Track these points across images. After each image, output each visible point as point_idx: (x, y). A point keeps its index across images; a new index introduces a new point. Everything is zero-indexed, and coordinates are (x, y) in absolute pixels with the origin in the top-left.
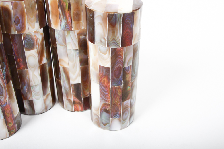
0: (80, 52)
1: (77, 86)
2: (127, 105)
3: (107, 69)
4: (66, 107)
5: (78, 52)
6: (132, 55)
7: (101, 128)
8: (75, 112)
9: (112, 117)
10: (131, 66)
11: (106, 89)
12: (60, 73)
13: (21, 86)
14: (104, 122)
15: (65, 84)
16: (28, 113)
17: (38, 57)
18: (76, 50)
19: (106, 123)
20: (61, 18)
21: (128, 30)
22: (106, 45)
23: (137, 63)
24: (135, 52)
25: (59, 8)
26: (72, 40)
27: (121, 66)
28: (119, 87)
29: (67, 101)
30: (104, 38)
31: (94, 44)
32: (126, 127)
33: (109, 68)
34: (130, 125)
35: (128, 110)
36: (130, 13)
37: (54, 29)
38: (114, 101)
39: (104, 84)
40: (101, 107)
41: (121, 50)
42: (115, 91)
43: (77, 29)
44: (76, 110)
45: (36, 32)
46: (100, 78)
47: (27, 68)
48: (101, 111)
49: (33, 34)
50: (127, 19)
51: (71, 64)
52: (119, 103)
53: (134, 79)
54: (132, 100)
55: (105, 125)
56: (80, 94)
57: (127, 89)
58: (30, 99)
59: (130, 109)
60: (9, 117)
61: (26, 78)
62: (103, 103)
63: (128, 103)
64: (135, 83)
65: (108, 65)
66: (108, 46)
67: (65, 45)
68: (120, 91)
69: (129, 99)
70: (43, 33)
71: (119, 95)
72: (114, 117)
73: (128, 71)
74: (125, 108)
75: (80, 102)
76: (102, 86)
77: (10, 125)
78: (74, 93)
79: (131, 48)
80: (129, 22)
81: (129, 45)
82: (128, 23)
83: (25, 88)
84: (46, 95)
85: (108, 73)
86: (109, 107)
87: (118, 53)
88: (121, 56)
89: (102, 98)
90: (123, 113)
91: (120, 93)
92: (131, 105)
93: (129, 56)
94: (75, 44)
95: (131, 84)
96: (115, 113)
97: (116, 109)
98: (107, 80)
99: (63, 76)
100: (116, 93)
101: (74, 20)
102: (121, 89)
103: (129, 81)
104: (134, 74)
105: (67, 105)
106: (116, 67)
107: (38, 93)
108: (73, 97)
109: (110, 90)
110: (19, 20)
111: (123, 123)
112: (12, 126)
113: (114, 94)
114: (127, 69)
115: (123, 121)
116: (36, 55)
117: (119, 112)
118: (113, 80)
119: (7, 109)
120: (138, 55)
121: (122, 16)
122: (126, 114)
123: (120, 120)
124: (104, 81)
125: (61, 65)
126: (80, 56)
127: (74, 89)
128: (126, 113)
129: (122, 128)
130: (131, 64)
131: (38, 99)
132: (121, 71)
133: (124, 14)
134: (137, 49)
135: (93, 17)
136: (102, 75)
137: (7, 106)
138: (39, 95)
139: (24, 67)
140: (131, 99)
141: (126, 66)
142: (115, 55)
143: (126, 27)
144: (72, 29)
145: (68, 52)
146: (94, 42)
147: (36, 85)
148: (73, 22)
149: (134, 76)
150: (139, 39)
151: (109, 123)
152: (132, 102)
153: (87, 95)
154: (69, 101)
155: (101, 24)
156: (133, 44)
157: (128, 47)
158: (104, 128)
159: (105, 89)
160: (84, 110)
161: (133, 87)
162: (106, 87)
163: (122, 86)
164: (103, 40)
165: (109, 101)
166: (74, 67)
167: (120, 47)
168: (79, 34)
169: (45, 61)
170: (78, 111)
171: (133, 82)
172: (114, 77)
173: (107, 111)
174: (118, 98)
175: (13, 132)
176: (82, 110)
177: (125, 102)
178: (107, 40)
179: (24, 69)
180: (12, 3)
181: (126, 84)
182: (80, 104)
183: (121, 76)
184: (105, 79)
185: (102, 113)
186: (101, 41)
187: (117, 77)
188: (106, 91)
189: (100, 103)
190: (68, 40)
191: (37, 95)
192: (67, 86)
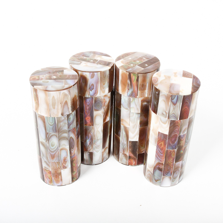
0: (141, 116)
1: (134, 143)
2: (179, 166)
3: (165, 136)
4: (121, 160)
5: (139, 115)
6: (187, 126)
7: (153, 183)
8: (128, 165)
9: (163, 175)
10: (185, 134)
11: (162, 151)
12: (120, 131)
13: (85, 139)
14: (156, 178)
15: (124, 140)
16: (86, 163)
17: (103, 116)
18: (138, 114)
19: (158, 179)
20: (129, 87)
21: (187, 107)
22: (166, 117)
23: (191, 132)
24: (190, 123)
25: (129, 79)
26: (136, 105)
27: (178, 134)
28: (173, 151)
29: (123, 155)
30: (166, 112)
31: (157, 114)
32: (175, 185)
33: (167, 135)
34: (178, 183)
35: (179, 170)
36: (189, 95)
37: (121, 95)
38: (167, 162)
39: (161, 147)
40: (155, 165)
41: (179, 122)
42: (169, 153)
43: (141, 97)
44: (130, 164)
45: (105, 96)
46: (158, 141)
47: (93, 125)
48: (155, 169)
49: (102, 98)
50: (186, 100)
51: (132, 124)
52: (172, 164)
53: (187, 144)
54: (183, 162)
55: (156, 181)
56: (136, 151)
57: (180, 152)
58: (91, 151)
59: (181, 169)
60: (74, 167)
61: (91, 133)
62: (157, 162)
63: (179, 164)
64: (187, 148)
65: (167, 133)
66: (169, 118)
67: (129, 109)
68: (174, 154)
69: (181, 160)
70: (110, 96)
71: (173, 157)
72: (166, 175)
73: (182, 138)
74: (177, 169)
75: (135, 157)
76: (159, 148)
77: (74, 174)
78: (131, 149)
79: (187, 120)
80: (188, 101)
81: (185, 118)
82: (187, 103)
83: (88, 141)
84: (105, 148)
85: (165, 138)
86: (162, 166)
87: (176, 124)
88: (178, 126)
89: (158, 158)
90: (174, 172)
91: (174, 156)
92: (182, 166)
93: (185, 127)
94: (138, 109)
95: (184, 149)
96: (167, 172)
97: (169, 169)
98: (164, 144)
99: (122, 133)
100: (170, 155)
101: (140, 90)
102: (175, 152)
103: (182, 146)
104: (188, 140)
105: (122, 158)
106: (173, 135)
107: (98, 146)
108: (129, 153)
109: (165, 152)
110: (94, 87)
111: (173, 181)
112: (75, 174)
113: (168, 156)
114: (182, 136)
115: (173, 179)
116: (102, 115)
117: (171, 171)
118: (169, 144)
119: (75, 160)
120: (192, 125)
121: (183, 97)
122: (176, 174)
123: (170, 178)
124: (161, 144)
125: (122, 124)
126: (141, 119)
127: (132, 146)
128: (177, 172)
129: (171, 185)
130: (186, 132)
131: (97, 152)
132: (177, 138)
133: (184, 96)
134: (192, 121)
135: (159, 94)
136: (160, 139)
137: (74, 157)
138: (99, 148)
139: (91, 124)
140: (183, 160)
141: (182, 134)
142: (173, 125)
143: (185, 105)
144: (137, 97)
145: (131, 114)
146: (157, 113)
147: (98, 140)
148: (139, 92)
149: (187, 142)
150: (195, 113)
151: (160, 179)
152: (183, 163)
153: (142, 152)
154: (125, 155)
155: (165, 101)
156: (189, 118)
157: (185, 119)
158: (155, 184)
159: (160, 151)
160: (137, 165)
161: (186, 151)
162: (162, 149)
163: (176, 150)
164: (164, 113)
165: (163, 161)
166: (134, 128)
167: (179, 119)
168: (143, 101)
169: (108, 119)
170: (131, 165)
171: (186, 147)
172: (170, 143)
173: (160, 170)
174: (171, 159)
175: (75, 179)
176: (135, 165)
177: (177, 163)
178: (168, 113)
179: (91, 126)
180: (90, 73)
181: (180, 148)
182: (134, 159)
183: (176, 142)
184: (162, 143)
185: (156, 170)
186: (163, 114)
187: (173, 142)
188: (162, 152)
189: (155, 162)
190: (133, 105)
191: (97, 148)
192: (125, 143)
